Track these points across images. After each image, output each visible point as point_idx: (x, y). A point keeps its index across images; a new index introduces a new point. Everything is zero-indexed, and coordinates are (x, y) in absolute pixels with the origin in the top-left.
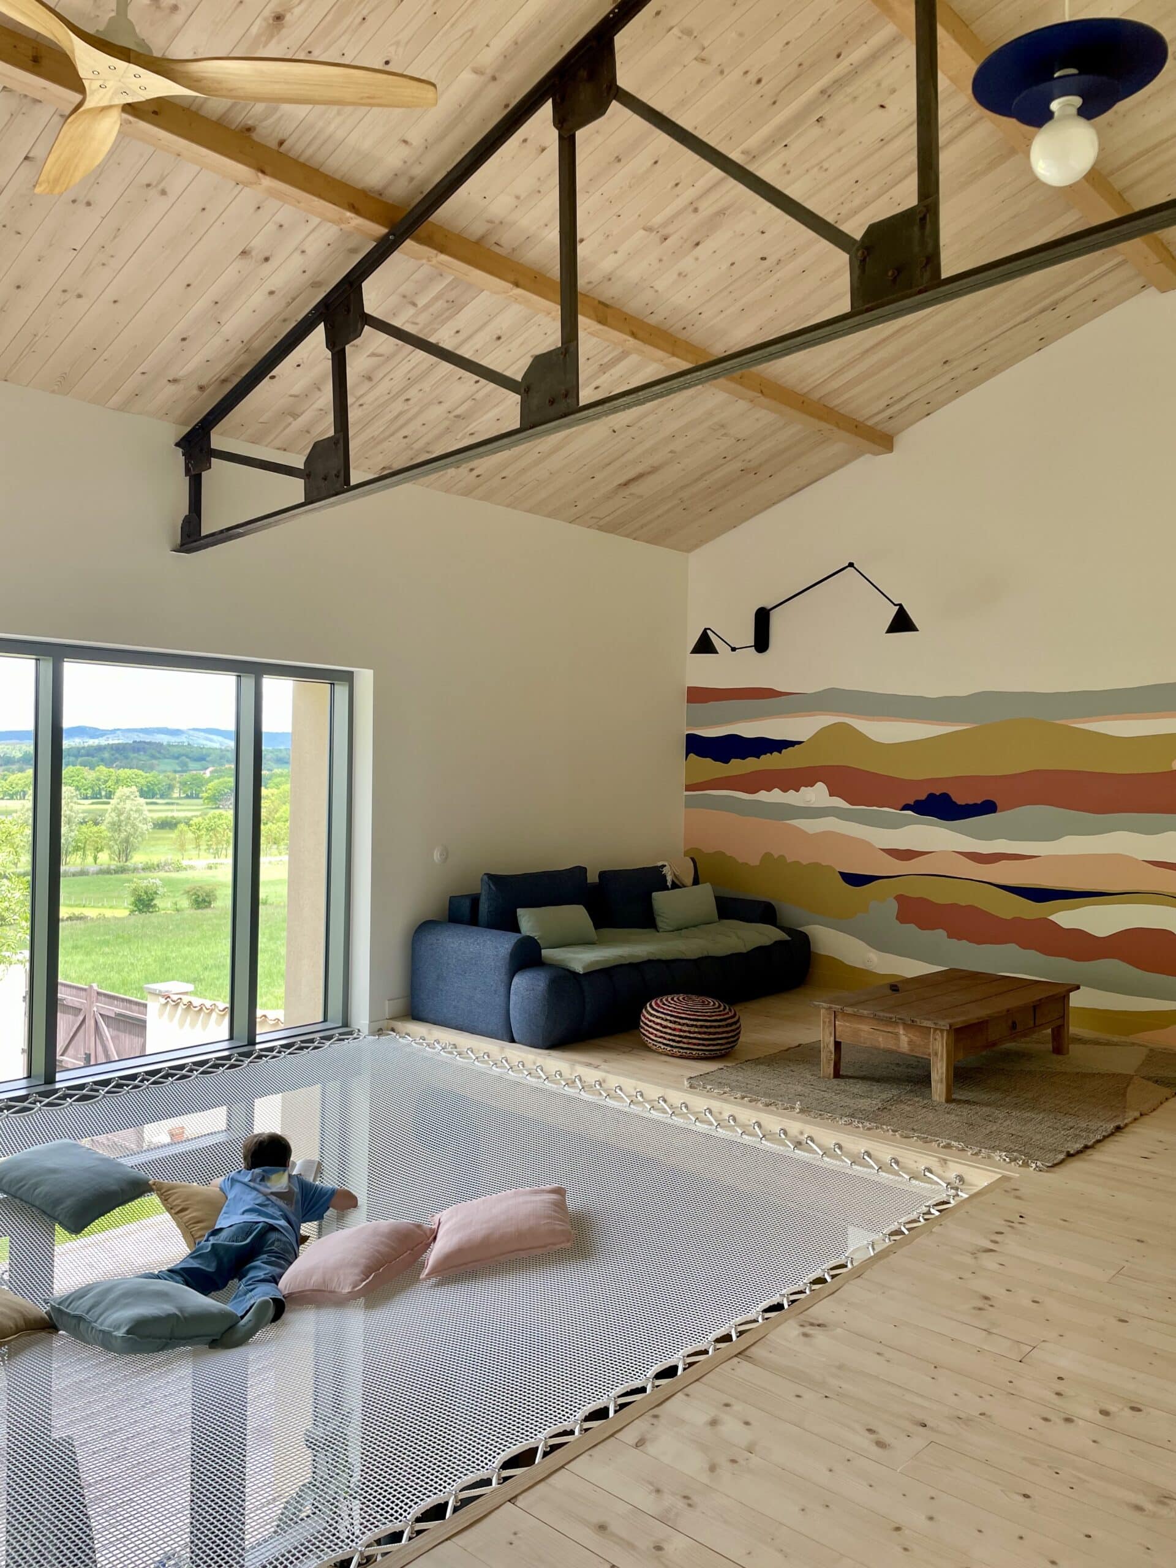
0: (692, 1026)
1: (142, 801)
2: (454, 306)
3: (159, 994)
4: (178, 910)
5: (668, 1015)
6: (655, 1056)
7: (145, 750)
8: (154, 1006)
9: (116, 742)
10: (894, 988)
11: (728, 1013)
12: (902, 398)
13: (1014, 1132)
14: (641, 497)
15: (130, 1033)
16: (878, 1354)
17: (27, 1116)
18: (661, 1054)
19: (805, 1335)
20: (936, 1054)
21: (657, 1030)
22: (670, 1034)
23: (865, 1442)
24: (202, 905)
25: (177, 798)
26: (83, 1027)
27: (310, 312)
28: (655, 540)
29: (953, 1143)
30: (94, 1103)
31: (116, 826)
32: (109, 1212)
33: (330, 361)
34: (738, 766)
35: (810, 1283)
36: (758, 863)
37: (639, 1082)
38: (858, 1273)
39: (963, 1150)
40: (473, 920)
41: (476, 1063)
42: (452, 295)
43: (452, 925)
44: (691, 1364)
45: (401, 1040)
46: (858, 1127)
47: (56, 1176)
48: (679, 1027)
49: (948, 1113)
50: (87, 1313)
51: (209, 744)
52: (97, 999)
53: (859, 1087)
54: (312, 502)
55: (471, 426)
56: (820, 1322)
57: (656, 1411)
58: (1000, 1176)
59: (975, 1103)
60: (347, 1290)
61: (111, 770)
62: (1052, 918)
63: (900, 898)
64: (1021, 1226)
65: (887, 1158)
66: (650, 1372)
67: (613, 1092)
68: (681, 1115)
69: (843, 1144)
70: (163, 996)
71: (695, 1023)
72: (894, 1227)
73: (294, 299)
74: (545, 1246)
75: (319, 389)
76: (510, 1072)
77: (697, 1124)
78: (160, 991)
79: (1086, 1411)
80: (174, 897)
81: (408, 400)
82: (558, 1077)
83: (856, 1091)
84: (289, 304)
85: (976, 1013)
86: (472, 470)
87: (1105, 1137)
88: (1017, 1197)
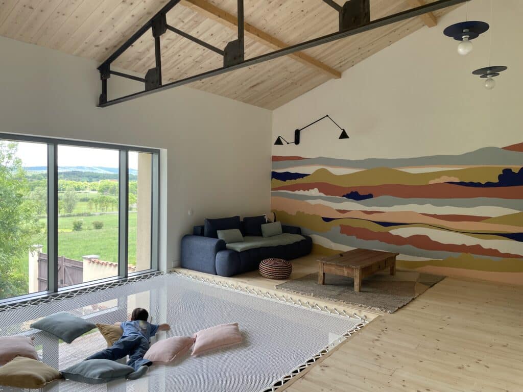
1: (76, 192)
2: (197, 23)
3: (87, 259)
4: (90, 230)
5: (268, 265)
6: (264, 279)
7: (76, 174)
8: (85, 263)
10: (341, 255)
11: (288, 264)
12: (345, 60)
13: (381, 301)
14: (258, 91)
15: (77, 272)
16: (346, 375)
17: (49, 304)
18: (267, 278)
19: (322, 370)
20: (356, 276)
21: (265, 270)
22: (269, 271)
24: (98, 228)
25: (88, 191)
26: (60, 271)
27: (147, 23)
28: (262, 105)
29: (362, 305)
30: (72, 298)
31: (67, 201)
34: (289, 183)
35: (321, 352)
36: (295, 215)
37: (260, 288)
38: (336, 349)
39: (366, 307)
40: (202, 234)
41: (204, 282)
42: (196, 19)
43: (195, 236)
44: (286, 381)
45: (178, 275)
46: (332, 301)
48: (272, 269)
49: (360, 295)
50: (80, 373)
52: (64, 261)
53: (330, 288)
54: (148, 91)
56: (326, 365)
58: (378, 315)
59: (367, 292)
60: (167, 361)
61: (64, 181)
62: (390, 232)
63: (342, 226)
64: (386, 332)
65: (342, 311)
66: (272, 384)
67: (251, 291)
69: (327, 306)
70: (89, 260)
71: (276, 267)
72: (346, 333)
73: (141, 18)
74: (233, 343)
76: (216, 285)
77: (279, 301)
79: (413, 391)
80: (88, 225)
81: (179, 55)
82: (233, 286)
84: (139, 20)
85: (367, 263)
87: (409, 302)
88: (384, 322)
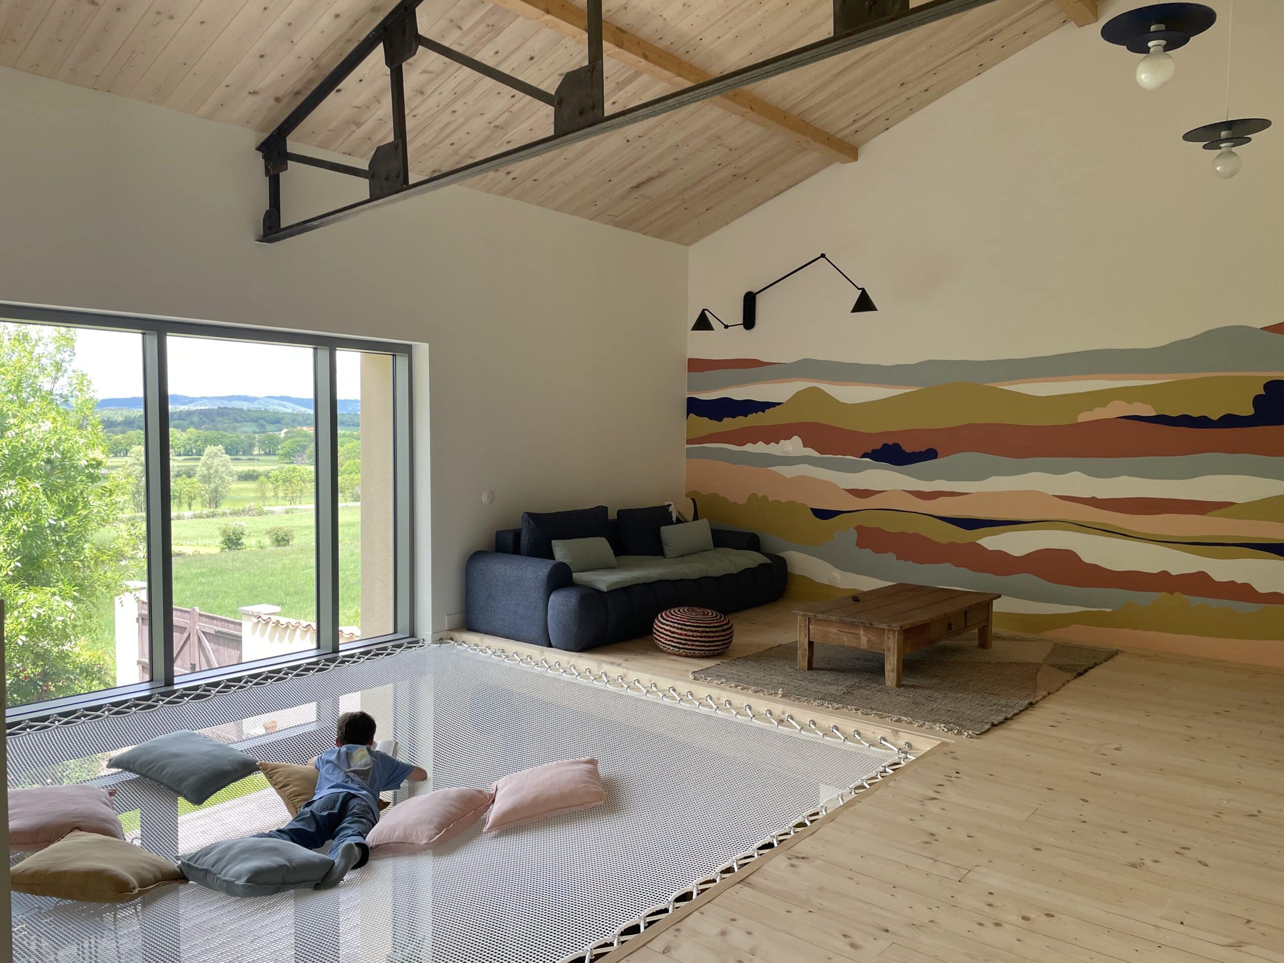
0: (695, 631)
1: (228, 457)
2: (494, 30)
3: (252, 615)
4: (262, 548)
5: (676, 623)
6: (665, 655)
7: (228, 415)
8: (247, 626)
9: (203, 408)
10: (856, 599)
11: (723, 621)
12: (867, 115)
13: (950, 709)
14: (649, 198)
15: (228, 647)
16: (850, 878)
17: (152, 712)
18: (670, 654)
19: (792, 866)
20: (889, 650)
21: (667, 635)
22: (677, 638)
23: (842, 945)
24: (282, 543)
25: (257, 455)
26: (188, 642)
27: (371, 33)
28: (661, 235)
29: (903, 718)
30: (207, 700)
31: (206, 479)
32: (224, 787)
33: (390, 77)
34: (729, 424)
35: (794, 827)
36: (745, 502)
37: (653, 677)
38: (831, 818)
39: (911, 723)
40: (516, 550)
41: (521, 663)
42: (491, 20)
43: (500, 555)
44: (703, 891)
45: (458, 647)
46: (829, 707)
47: (180, 759)
48: (685, 632)
49: (898, 695)
50: (213, 867)
51: (282, 410)
52: (199, 619)
53: (827, 677)
54: (376, 199)
55: (509, 134)
56: (803, 856)
57: (677, 926)
58: (940, 742)
59: (919, 687)
60: (424, 841)
61: (200, 431)
62: (980, 542)
63: (860, 529)
64: (957, 779)
65: (851, 731)
66: (671, 897)
67: (632, 684)
68: (689, 701)
69: (816, 720)
70: (255, 617)
71: (697, 629)
72: (858, 783)
73: (356, 22)
74: (583, 804)
75: (379, 102)
76: (549, 670)
77: (700, 707)
78: (253, 613)
79: (1012, 918)
80: (258, 536)
81: (454, 112)
82: (588, 674)
83: (825, 679)
84: (352, 26)
85: (920, 617)
86: (508, 173)
87: (1021, 711)
88: (954, 758)
